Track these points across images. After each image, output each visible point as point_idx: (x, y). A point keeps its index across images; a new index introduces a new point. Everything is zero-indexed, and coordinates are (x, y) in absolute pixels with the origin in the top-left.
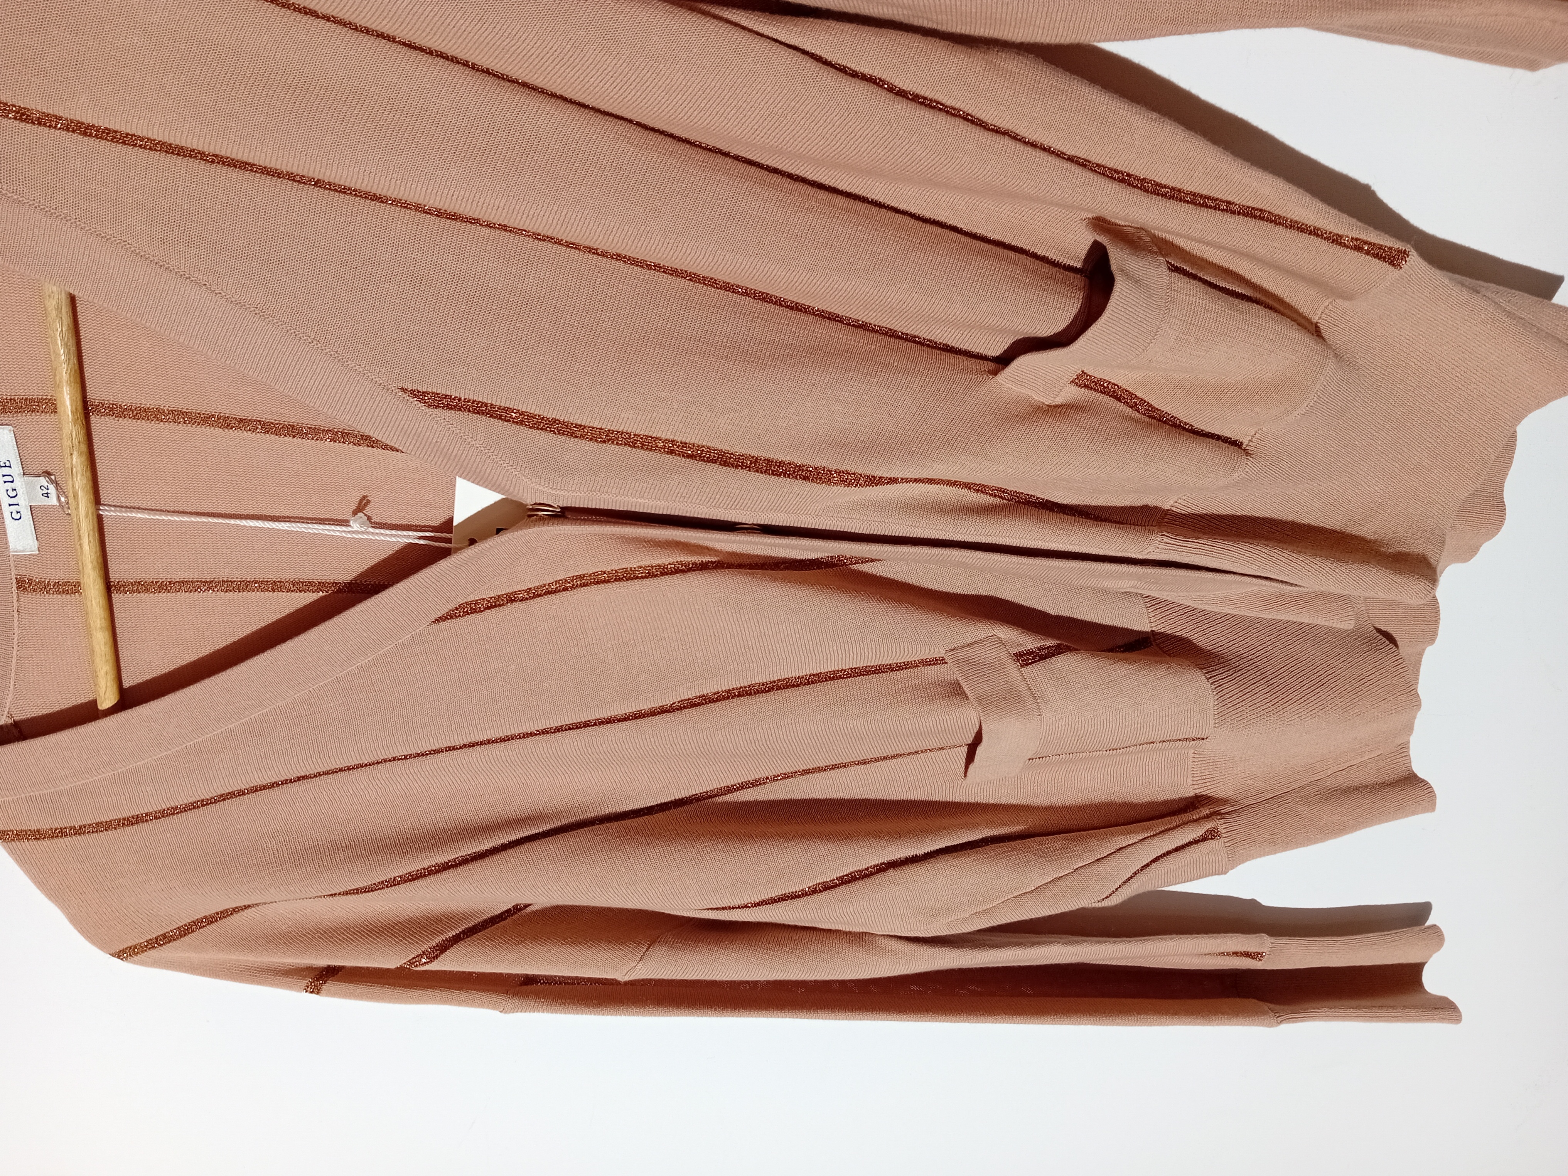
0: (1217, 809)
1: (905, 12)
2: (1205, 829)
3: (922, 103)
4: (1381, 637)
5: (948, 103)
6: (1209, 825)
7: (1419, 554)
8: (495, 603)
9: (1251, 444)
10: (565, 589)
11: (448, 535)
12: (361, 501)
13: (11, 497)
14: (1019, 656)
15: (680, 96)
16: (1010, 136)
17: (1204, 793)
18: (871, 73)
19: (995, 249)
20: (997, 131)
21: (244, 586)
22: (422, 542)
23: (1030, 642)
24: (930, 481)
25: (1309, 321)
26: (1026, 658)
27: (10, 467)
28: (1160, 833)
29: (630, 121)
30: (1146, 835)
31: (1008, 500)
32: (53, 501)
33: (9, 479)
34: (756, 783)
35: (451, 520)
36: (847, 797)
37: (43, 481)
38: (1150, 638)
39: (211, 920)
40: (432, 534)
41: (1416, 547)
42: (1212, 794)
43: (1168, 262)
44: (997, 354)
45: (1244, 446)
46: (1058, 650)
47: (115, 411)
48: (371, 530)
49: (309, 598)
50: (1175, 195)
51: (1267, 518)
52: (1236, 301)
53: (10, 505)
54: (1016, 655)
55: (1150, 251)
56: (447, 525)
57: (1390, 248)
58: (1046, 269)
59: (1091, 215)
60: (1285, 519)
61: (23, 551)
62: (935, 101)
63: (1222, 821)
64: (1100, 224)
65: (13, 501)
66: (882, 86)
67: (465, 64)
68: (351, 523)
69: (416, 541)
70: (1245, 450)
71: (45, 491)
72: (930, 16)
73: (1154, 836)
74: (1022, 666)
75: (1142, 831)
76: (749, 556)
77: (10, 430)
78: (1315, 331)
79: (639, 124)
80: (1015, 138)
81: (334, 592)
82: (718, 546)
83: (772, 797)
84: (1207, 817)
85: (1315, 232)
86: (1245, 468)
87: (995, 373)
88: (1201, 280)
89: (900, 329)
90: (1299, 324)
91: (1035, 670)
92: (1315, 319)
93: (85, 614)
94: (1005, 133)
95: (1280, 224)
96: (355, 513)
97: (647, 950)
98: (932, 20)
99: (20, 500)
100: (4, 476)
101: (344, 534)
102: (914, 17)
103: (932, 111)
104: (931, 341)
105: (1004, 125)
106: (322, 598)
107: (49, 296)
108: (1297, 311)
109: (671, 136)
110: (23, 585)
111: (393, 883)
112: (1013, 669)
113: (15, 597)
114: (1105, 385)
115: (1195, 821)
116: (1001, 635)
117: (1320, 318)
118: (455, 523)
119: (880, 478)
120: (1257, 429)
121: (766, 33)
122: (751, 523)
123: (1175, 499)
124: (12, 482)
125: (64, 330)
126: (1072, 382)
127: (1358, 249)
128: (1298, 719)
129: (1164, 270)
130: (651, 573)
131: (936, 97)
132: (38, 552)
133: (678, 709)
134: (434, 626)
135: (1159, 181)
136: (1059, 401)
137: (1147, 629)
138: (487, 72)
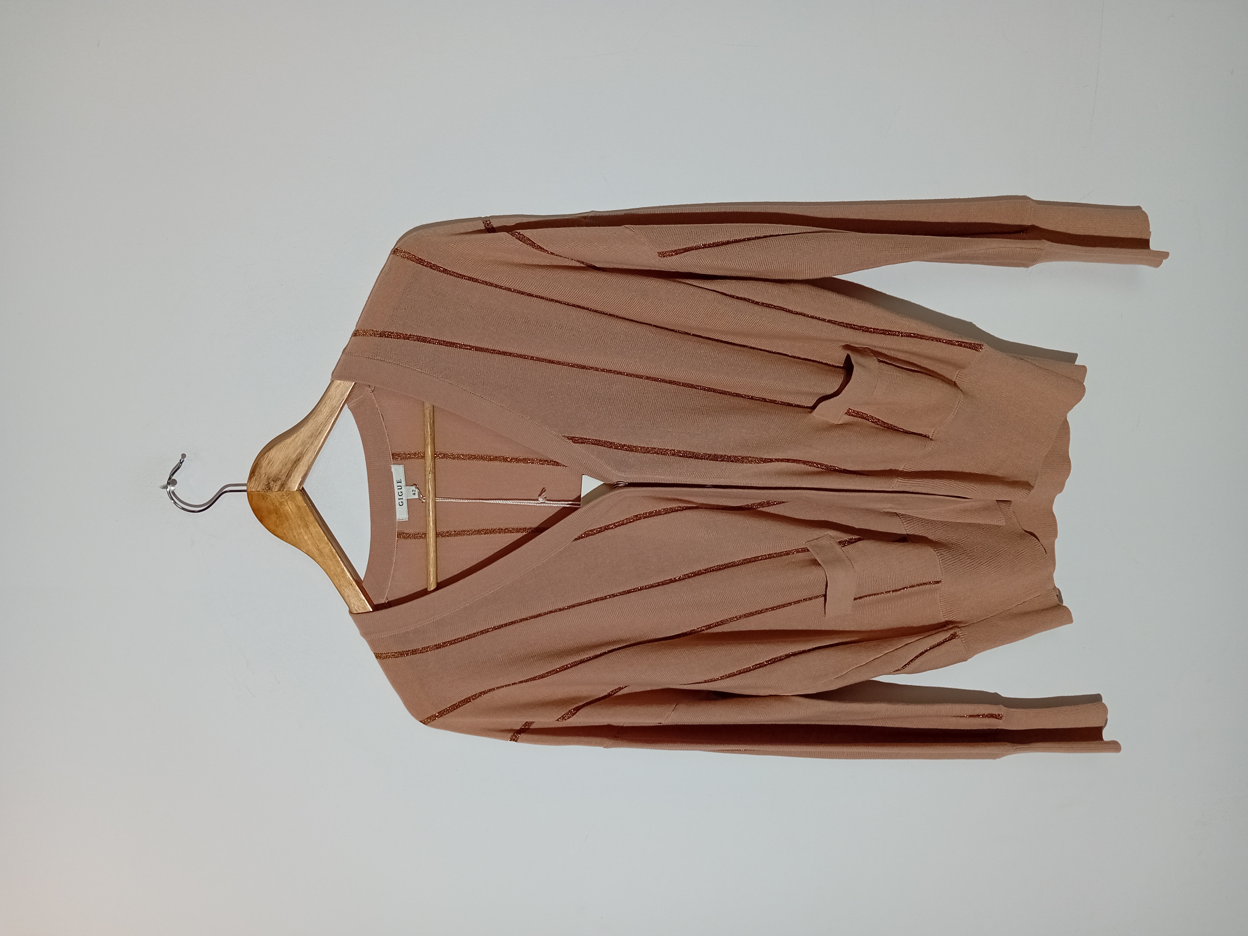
0: (957, 625)
1: (755, 274)
2: (950, 634)
3: (765, 306)
4: (1028, 534)
5: (775, 305)
6: (952, 632)
7: (1025, 481)
8: (601, 530)
9: (933, 436)
10: (631, 522)
11: (579, 503)
12: (542, 490)
13: (400, 496)
14: (840, 543)
15: (671, 313)
16: (802, 315)
17: (949, 620)
18: (744, 297)
19: (804, 361)
20: (797, 313)
21: (492, 531)
22: (568, 506)
23: (846, 537)
24: (788, 460)
25: (951, 381)
26: (842, 543)
27: (401, 482)
28: (927, 636)
29: (650, 325)
30: (920, 638)
31: (825, 469)
32: (416, 497)
33: (400, 487)
34: (722, 623)
35: (580, 495)
36: (768, 629)
37: (413, 488)
38: (907, 537)
39: (467, 701)
40: (572, 503)
41: (1024, 479)
42: (954, 620)
43: (878, 359)
44: (812, 405)
45: (930, 438)
46: (859, 540)
47: (445, 456)
48: (547, 502)
49: (520, 535)
50: (876, 331)
51: (949, 471)
52: (911, 373)
53: (399, 499)
54: (839, 542)
55: (870, 356)
56: (579, 498)
57: (974, 344)
58: (827, 368)
59: (843, 344)
60: (958, 471)
61: (402, 520)
62: (770, 305)
63: (959, 630)
64: (847, 347)
65: (401, 497)
66: (749, 301)
67: (587, 309)
68: (539, 500)
69: (566, 506)
70: (931, 439)
71: (414, 492)
72: (765, 274)
73: (924, 638)
74: (842, 547)
75: (918, 636)
76: (710, 505)
77: (402, 466)
78: (955, 384)
79: (654, 326)
80: (804, 315)
81: (530, 532)
82: (696, 501)
83: (730, 630)
84: (951, 629)
85: (938, 340)
86: (930, 447)
87: (811, 412)
88: (894, 365)
89: (767, 398)
90: (942, 380)
91: (849, 548)
92: (954, 380)
93: (427, 545)
94: (801, 314)
95: (923, 338)
96: (540, 495)
97: (676, 706)
98: (766, 275)
99: (404, 497)
100: (398, 486)
101: (536, 504)
102: (759, 275)
103: (770, 309)
104: (782, 402)
105: (798, 310)
106: (524, 535)
107: (427, 408)
108: (945, 377)
109: (667, 329)
110: (400, 535)
111: (555, 672)
112: (838, 548)
113: (396, 541)
114: (861, 414)
115: (944, 630)
116: (832, 534)
117: (956, 379)
118: (582, 496)
119: (765, 459)
120: (934, 429)
121: (702, 286)
122: (710, 484)
123: (904, 466)
124: (401, 489)
125: (431, 422)
126: (846, 413)
127: (961, 345)
128: (987, 573)
129: (877, 362)
130: (667, 511)
131: (770, 303)
132: (408, 520)
133: (682, 579)
134: (575, 542)
135: (867, 326)
136: (840, 422)
137: (904, 532)
138: (596, 311)
